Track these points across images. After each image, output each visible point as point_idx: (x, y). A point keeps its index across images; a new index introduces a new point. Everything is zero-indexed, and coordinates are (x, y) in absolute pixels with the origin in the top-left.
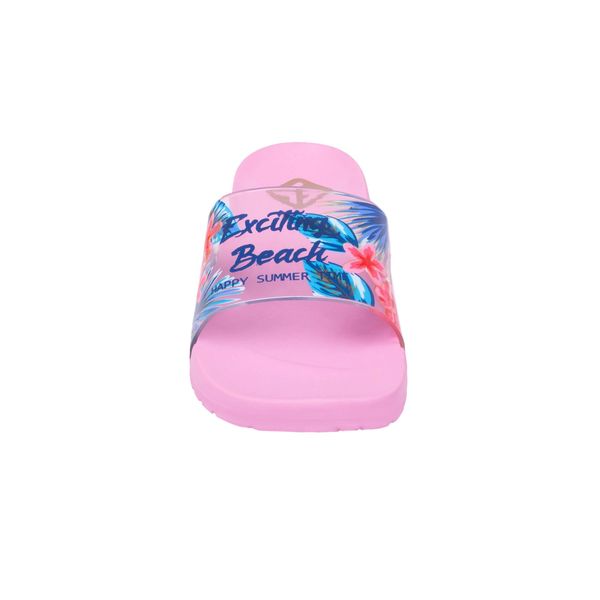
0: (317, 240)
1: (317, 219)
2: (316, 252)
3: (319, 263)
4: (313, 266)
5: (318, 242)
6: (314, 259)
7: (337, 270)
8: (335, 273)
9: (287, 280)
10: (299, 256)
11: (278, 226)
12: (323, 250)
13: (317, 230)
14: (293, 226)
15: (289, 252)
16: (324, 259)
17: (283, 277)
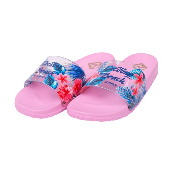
0: (55, 71)
1: (60, 66)
2: (52, 73)
3: (51, 76)
6: (50, 75)
7: (53, 78)
9: (111, 85)
10: (48, 73)
11: (51, 65)
12: (54, 73)
13: (57, 68)
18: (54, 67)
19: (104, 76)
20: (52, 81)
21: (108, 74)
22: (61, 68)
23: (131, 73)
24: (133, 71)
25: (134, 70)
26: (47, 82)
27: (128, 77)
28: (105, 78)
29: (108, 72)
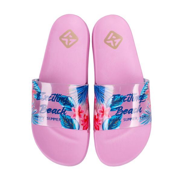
0: (64, 106)
1: (65, 98)
2: (63, 111)
3: (64, 116)
4: (62, 116)
5: (64, 107)
6: (63, 114)
7: (69, 118)
8: (68, 119)
9: (55, 120)
10: (59, 112)
11: (54, 100)
12: (66, 110)
13: (64, 102)
14: (58, 100)
15: (56, 110)
16: (66, 114)
17: (54, 119)
18: (59, 101)
19: (118, 112)
20: (71, 122)
21: (121, 108)
22: (68, 101)
23: (142, 95)
24: (143, 91)
25: (143, 89)
26: (66, 126)
27: (142, 101)
28: (121, 114)
29: (120, 106)
